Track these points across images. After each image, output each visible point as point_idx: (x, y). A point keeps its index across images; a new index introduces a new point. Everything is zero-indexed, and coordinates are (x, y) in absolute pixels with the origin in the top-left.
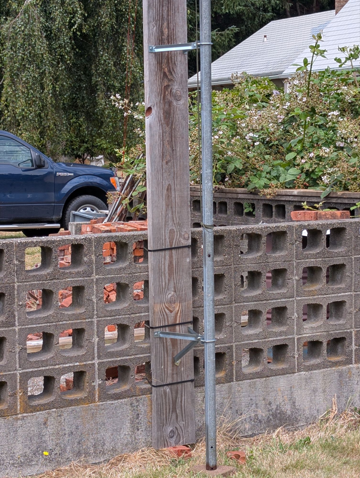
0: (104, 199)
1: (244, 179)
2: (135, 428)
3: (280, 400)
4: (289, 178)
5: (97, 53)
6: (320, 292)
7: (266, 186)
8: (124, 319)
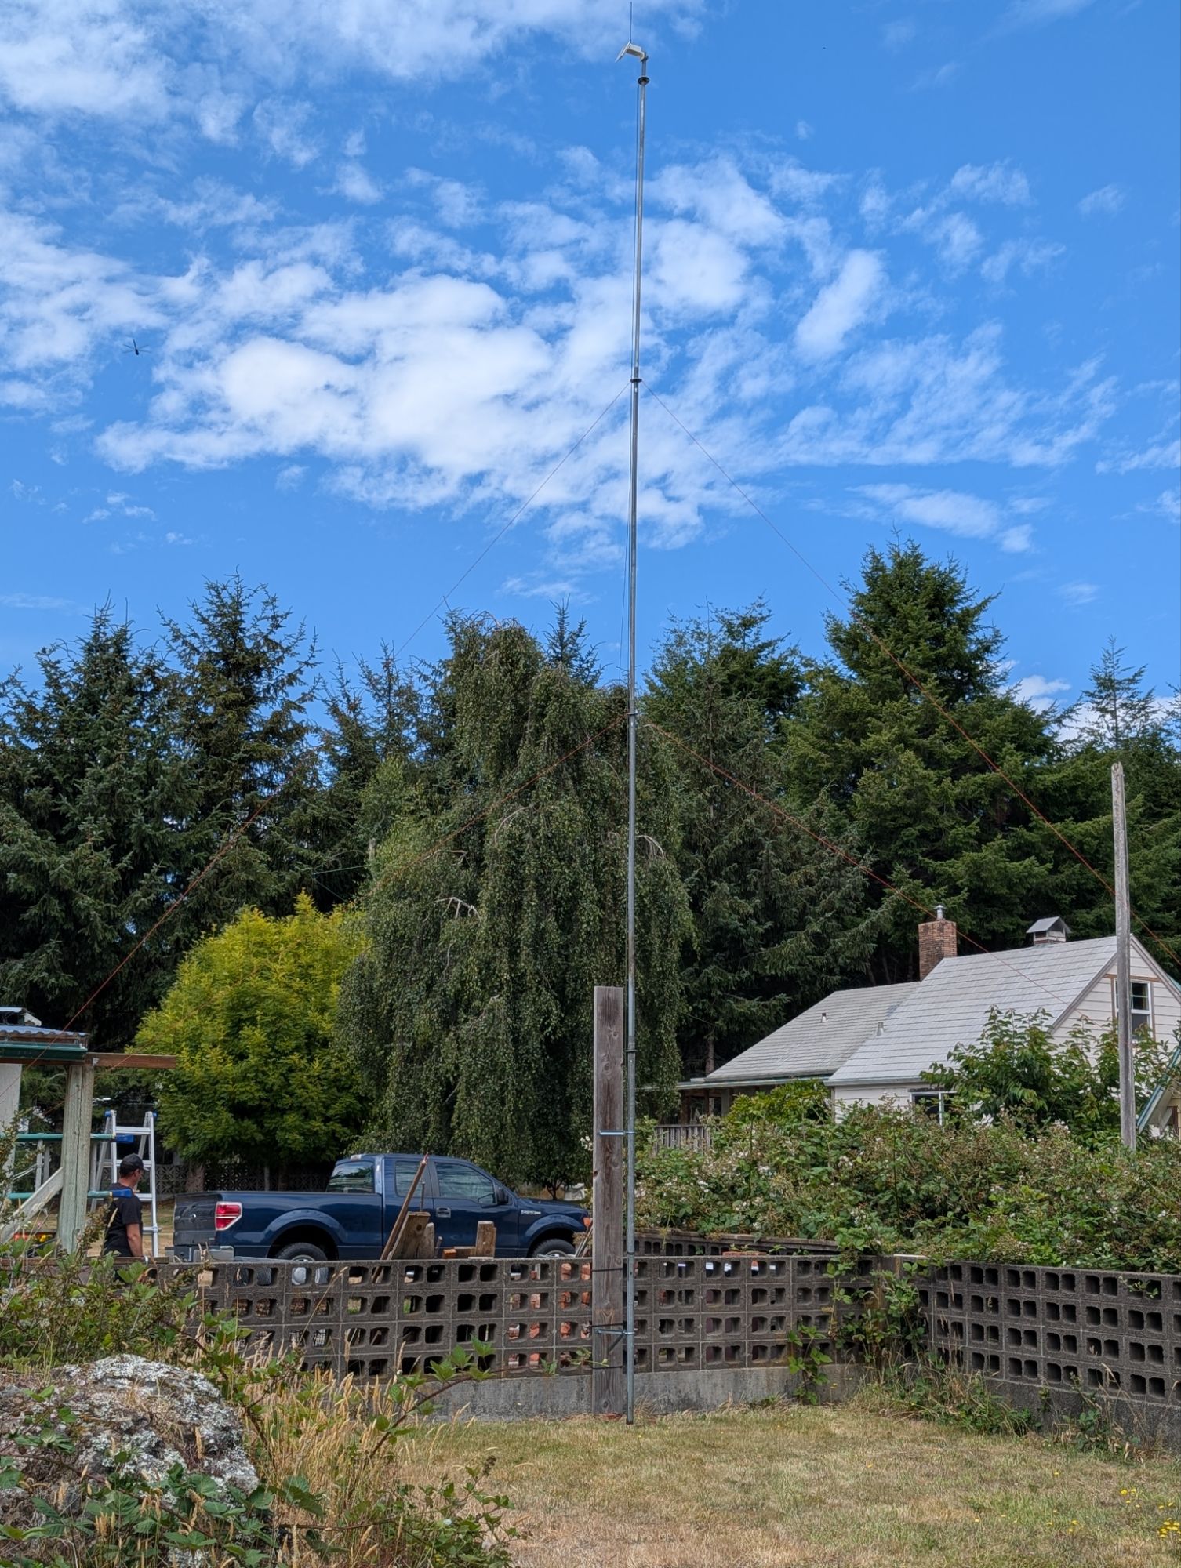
0: (570, 1240)
1: (695, 1223)
2: (580, 1397)
3: (687, 1389)
4: (734, 1223)
5: (575, 1058)
6: (720, 1309)
7: (713, 1230)
8: (574, 1319)
